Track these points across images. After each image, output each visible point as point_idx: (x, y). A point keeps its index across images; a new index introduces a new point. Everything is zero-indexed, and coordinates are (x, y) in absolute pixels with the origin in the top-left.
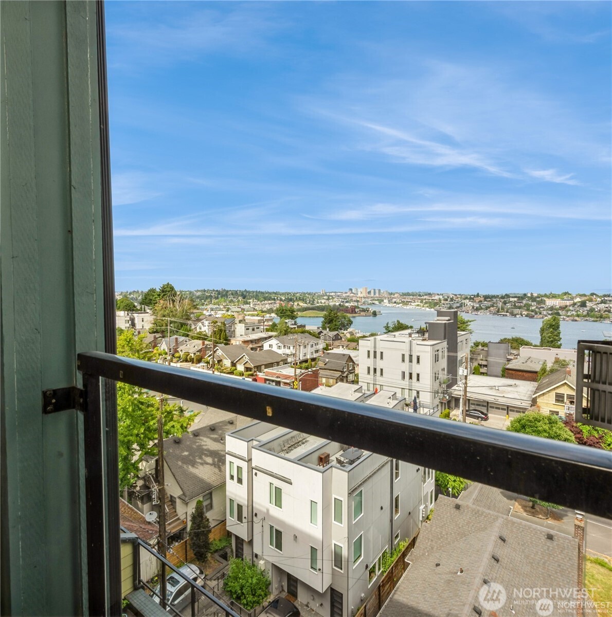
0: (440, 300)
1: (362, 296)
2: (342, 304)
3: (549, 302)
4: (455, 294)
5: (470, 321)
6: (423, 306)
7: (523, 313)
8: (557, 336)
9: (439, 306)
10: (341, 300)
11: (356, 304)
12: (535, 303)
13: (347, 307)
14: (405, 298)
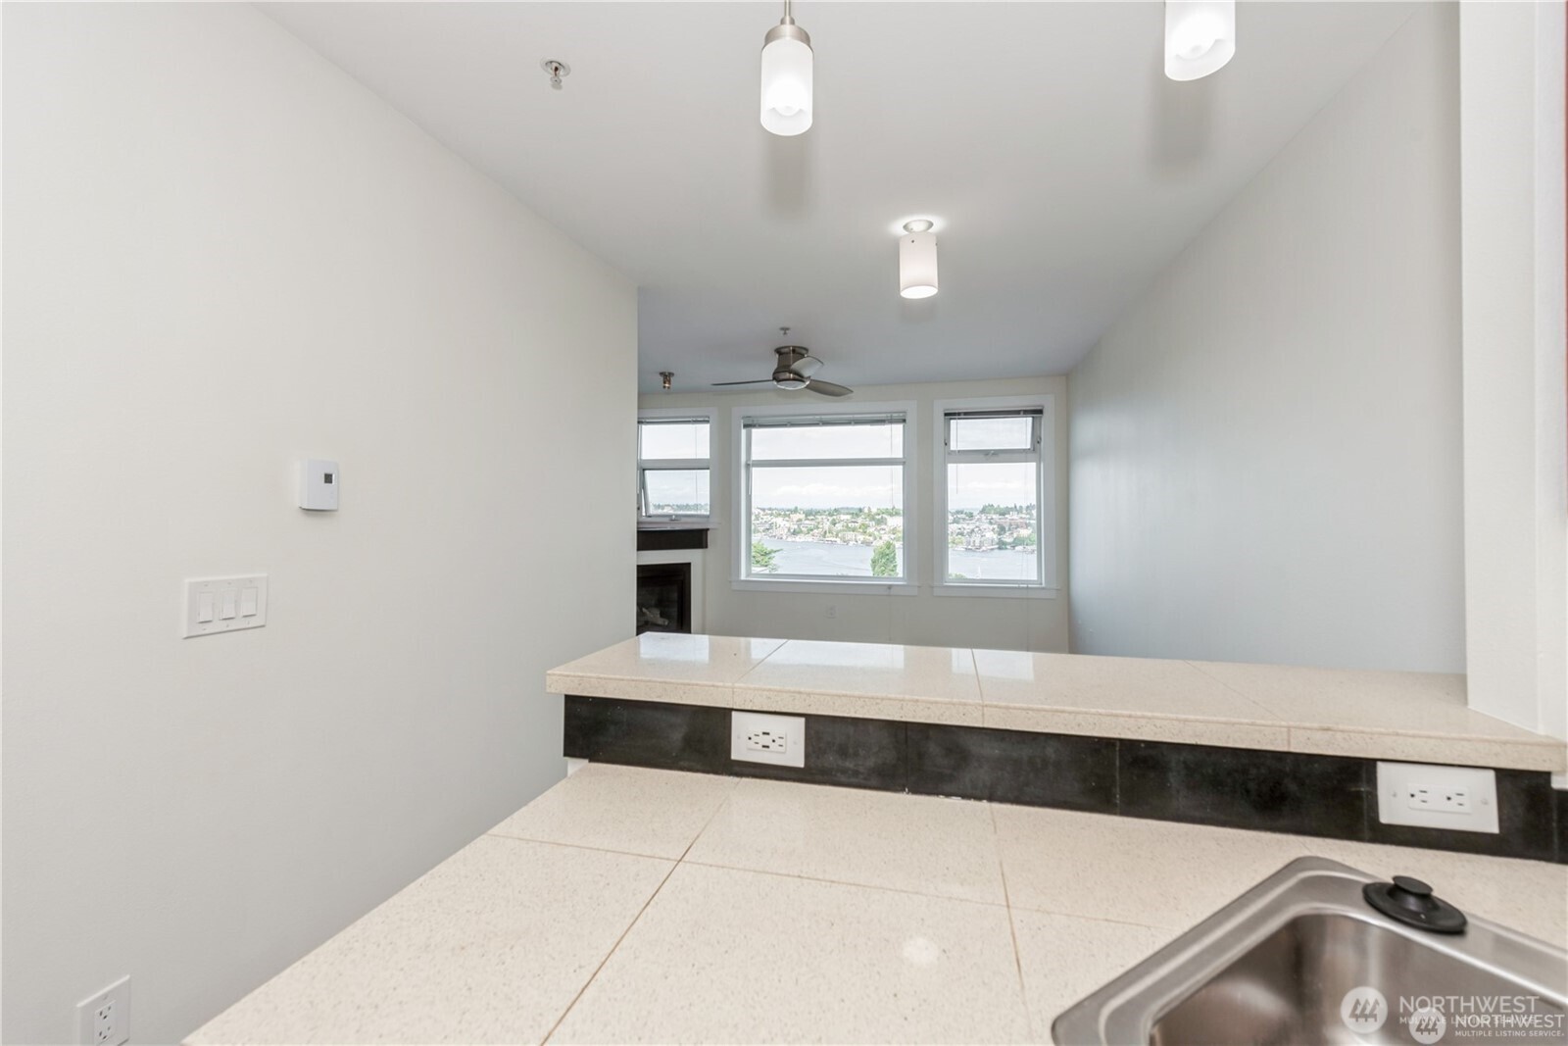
5: (774, 551)
7: (859, 538)
12: (874, 523)
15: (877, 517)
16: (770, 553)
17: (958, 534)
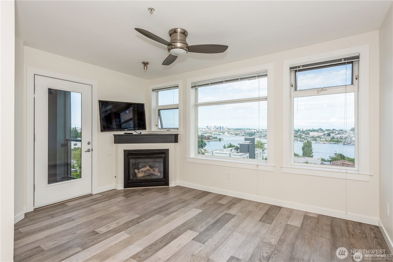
0: (255, 132)
1: (213, 130)
2: (202, 134)
3: (312, 134)
4: (263, 129)
5: (265, 143)
6: (246, 136)
7: (298, 139)
8: (311, 151)
9: (254, 136)
10: (202, 132)
11: (210, 135)
12: (304, 134)
13: (205, 136)
14: (236, 132)
15: (306, 132)
16: (264, 144)
17: (340, 138)
